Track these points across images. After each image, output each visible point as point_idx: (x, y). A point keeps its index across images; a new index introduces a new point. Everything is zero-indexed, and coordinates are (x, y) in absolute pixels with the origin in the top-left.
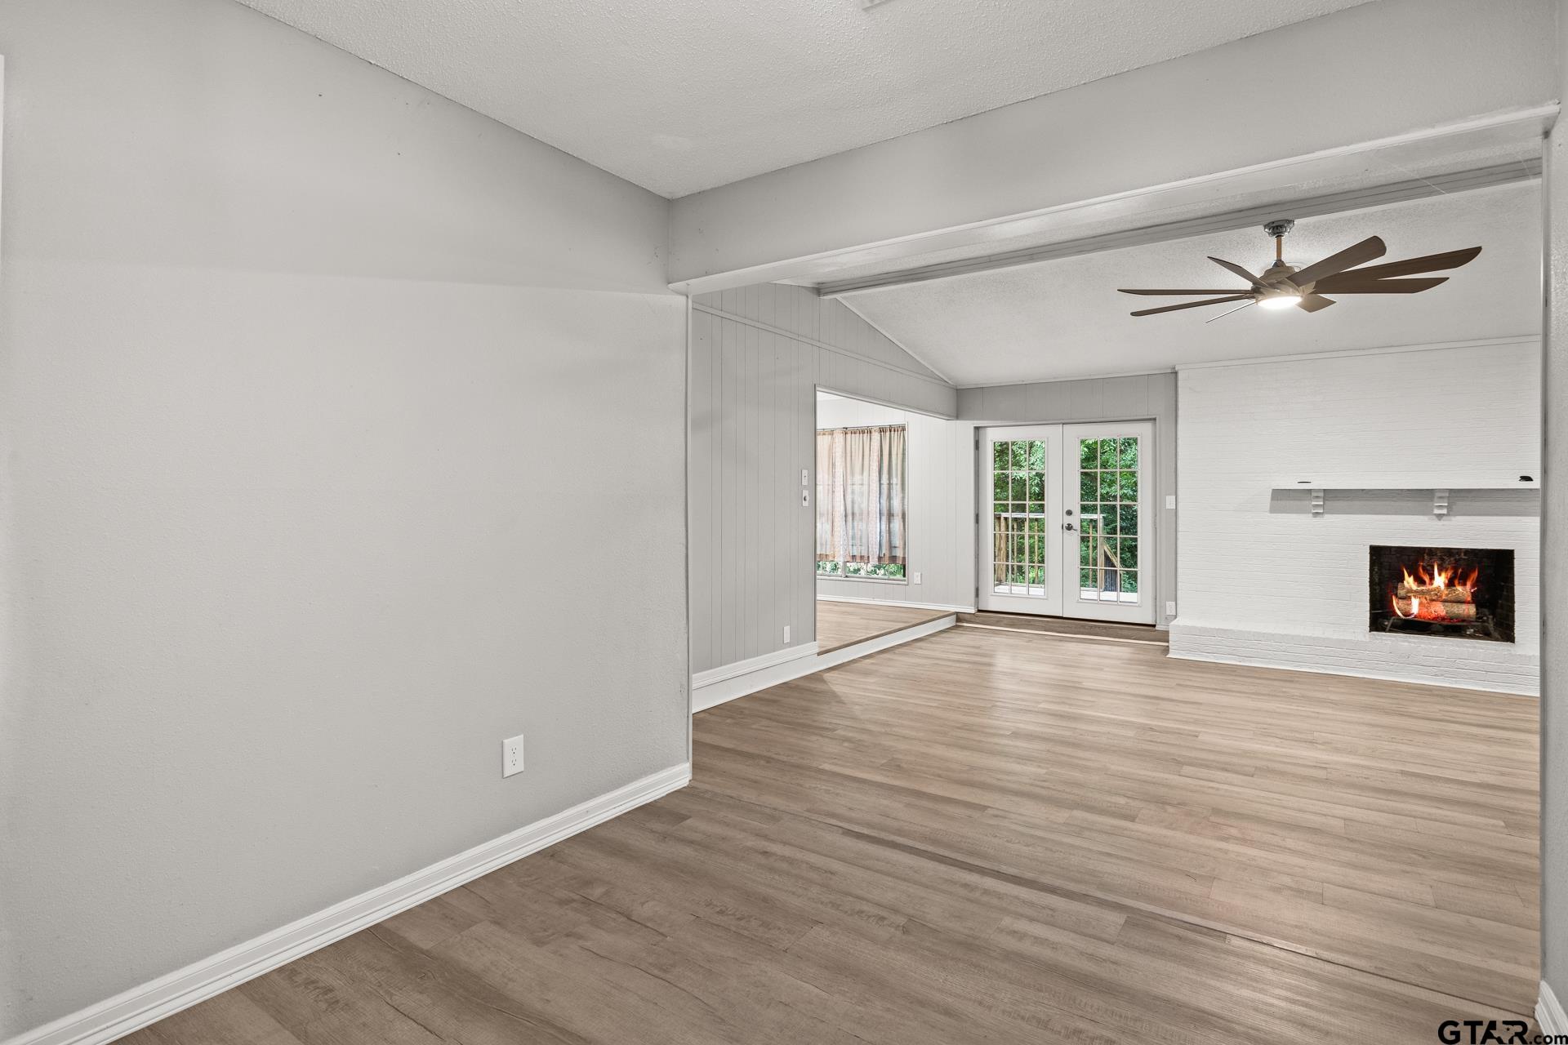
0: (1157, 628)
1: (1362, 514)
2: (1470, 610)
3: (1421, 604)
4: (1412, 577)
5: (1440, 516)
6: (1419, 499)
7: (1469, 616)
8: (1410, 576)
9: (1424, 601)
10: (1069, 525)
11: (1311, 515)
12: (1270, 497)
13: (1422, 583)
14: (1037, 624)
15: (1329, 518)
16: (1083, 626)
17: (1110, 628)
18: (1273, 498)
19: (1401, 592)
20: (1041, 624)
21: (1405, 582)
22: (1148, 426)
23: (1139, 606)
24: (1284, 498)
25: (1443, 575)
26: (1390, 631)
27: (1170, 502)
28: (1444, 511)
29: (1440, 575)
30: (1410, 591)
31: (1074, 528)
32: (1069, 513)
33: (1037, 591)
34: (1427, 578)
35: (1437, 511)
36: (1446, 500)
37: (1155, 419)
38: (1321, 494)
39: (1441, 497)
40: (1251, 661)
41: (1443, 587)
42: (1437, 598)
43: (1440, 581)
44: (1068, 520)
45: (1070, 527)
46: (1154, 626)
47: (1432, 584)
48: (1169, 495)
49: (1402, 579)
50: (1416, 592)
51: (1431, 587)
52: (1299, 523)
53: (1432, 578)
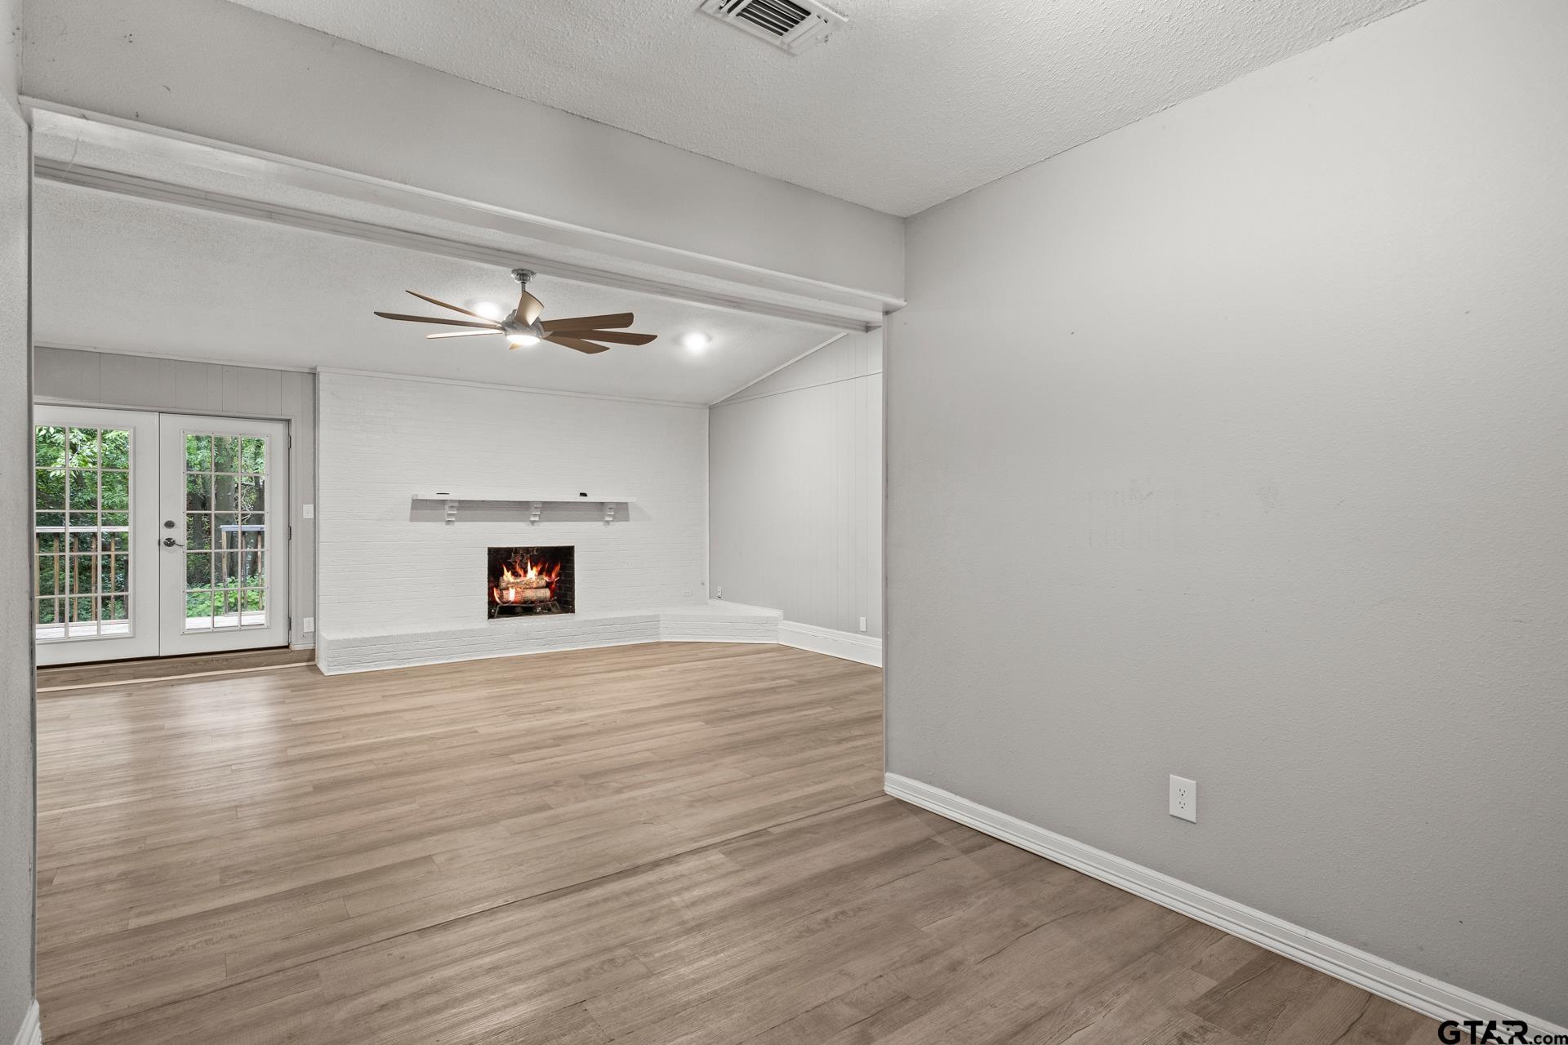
0: (294, 647)
1: (483, 521)
2: (546, 593)
3: (517, 592)
4: (510, 572)
5: (533, 522)
6: (520, 509)
7: (546, 598)
8: (508, 571)
9: (518, 589)
10: (169, 539)
11: (444, 523)
12: (410, 507)
13: (516, 574)
14: (121, 671)
15: (460, 526)
16: (195, 663)
17: (236, 658)
18: (413, 508)
19: (503, 585)
20: (127, 671)
21: (504, 576)
22: (279, 428)
23: (268, 628)
24: (422, 508)
25: (535, 569)
26: (498, 617)
27: (307, 511)
28: (537, 519)
29: (532, 569)
30: (509, 583)
31: (177, 542)
32: (170, 525)
33: (116, 627)
34: (521, 573)
35: (532, 519)
36: (539, 510)
37: (289, 421)
38: (457, 504)
39: (536, 508)
40: (409, 663)
41: (534, 578)
42: (528, 586)
43: (532, 574)
44: (167, 533)
45: (170, 543)
46: (287, 647)
47: (526, 576)
48: (308, 503)
49: (502, 574)
50: (513, 583)
51: (526, 579)
52: (433, 530)
53: (526, 572)
